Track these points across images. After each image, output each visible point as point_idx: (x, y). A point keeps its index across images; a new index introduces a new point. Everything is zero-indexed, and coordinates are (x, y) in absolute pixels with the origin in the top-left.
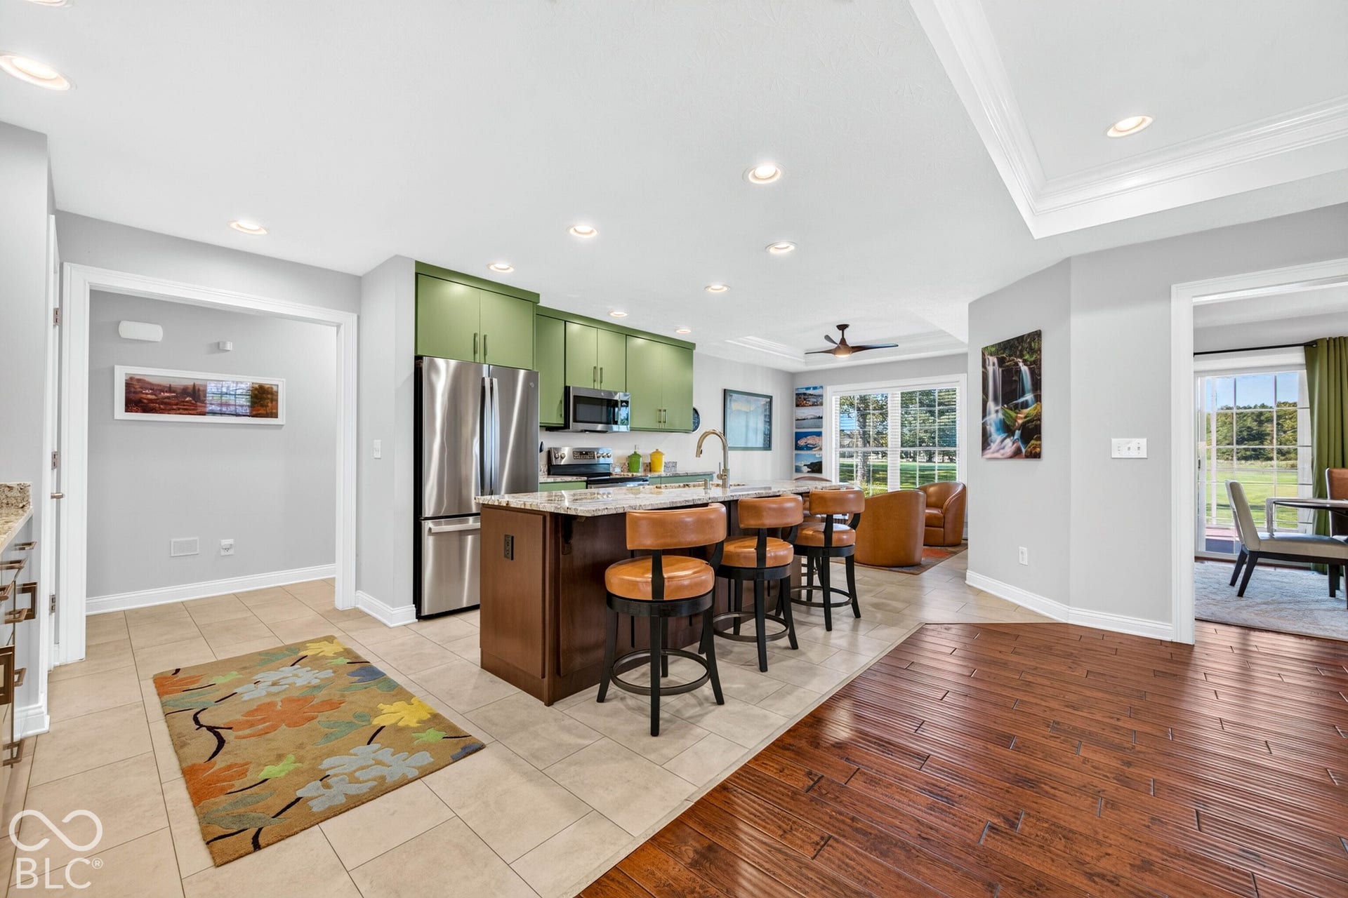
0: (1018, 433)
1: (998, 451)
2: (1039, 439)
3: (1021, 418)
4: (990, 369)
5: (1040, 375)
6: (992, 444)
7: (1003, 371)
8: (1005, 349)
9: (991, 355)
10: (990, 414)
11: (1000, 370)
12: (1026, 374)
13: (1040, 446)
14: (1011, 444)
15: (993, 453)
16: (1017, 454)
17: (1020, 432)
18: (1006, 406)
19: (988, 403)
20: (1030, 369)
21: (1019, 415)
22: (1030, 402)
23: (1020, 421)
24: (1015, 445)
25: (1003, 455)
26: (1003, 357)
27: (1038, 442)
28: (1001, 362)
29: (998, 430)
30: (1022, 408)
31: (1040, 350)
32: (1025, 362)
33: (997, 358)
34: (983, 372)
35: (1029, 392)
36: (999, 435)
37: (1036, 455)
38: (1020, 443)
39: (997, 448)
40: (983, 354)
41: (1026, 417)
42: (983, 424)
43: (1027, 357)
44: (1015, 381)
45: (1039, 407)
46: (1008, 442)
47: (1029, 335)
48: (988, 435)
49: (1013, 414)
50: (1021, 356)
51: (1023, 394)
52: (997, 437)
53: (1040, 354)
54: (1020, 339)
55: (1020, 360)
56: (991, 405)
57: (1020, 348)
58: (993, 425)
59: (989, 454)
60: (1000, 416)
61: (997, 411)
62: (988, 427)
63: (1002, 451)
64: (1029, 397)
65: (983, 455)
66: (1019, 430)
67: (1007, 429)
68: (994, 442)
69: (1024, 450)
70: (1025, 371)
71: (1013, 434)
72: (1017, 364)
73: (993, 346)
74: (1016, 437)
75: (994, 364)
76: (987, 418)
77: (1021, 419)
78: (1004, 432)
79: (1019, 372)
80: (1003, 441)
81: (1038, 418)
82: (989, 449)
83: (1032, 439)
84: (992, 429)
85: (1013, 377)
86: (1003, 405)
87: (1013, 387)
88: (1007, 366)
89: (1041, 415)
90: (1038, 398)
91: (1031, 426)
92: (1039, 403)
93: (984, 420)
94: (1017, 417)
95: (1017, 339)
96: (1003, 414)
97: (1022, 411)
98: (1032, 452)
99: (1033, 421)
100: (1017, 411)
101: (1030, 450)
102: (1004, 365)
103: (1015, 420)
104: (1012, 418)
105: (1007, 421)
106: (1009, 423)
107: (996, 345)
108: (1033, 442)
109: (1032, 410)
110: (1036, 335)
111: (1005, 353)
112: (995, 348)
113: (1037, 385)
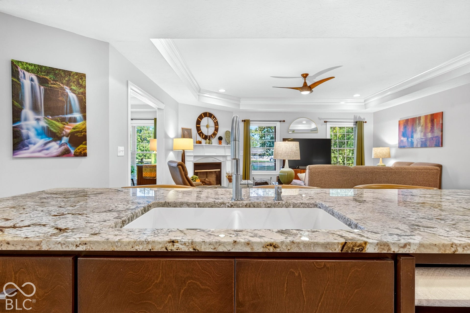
0: (65, 140)
1: (40, 151)
2: (86, 144)
6: (30, 146)
7: (45, 90)
8: (49, 73)
9: (27, 71)
13: (86, 149)
14: (57, 146)
16: (65, 154)
17: (68, 138)
18: (50, 117)
20: (77, 96)
21: (67, 126)
23: (68, 131)
24: (63, 147)
26: (46, 79)
27: (85, 146)
28: (42, 81)
31: (85, 86)
32: (71, 89)
34: (13, 81)
35: (76, 112)
36: (42, 138)
37: (85, 155)
38: (68, 146)
39: (40, 149)
40: (14, 66)
41: (74, 129)
42: (13, 127)
43: (73, 88)
44: (61, 101)
45: (85, 123)
47: (77, 74)
49: (60, 125)
50: (68, 84)
51: (71, 112)
53: (85, 90)
54: (68, 73)
55: (68, 88)
57: (67, 79)
58: (33, 130)
60: (43, 123)
61: (38, 120)
64: (77, 115)
65: (13, 155)
66: (67, 136)
67: (52, 135)
68: (34, 144)
69: (73, 151)
71: (60, 139)
72: (62, 89)
74: (63, 141)
75: (32, 80)
77: (69, 128)
78: (48, 136)
79: (65, 95)
80: (46, 144)
81: (84, 131)
83: (82, 144)
85: (58, 97)
86: (46, 115)
87: (59, 104)
88: (51, 87)
89: (86, 129)
90: (85, 118)
91: (79, 135)
92: (85, 121)
94: (64, 127)
95: (64, 71)
96: (47, 123)
97: (69, 124)
98: (81, 152)
99: (81, 132)
100: (64, 123)
101: (79, 151)
102: (47, 85)
103: (62, 129)
104: (59, 127)
105: (52, 129)
106: (54, 131)
107: (35, 65)
108: (81, 146)
109: (79, 124)
110: (82, 76)
111: (47, 75)
112: (33, 67)
113: (83, 110)
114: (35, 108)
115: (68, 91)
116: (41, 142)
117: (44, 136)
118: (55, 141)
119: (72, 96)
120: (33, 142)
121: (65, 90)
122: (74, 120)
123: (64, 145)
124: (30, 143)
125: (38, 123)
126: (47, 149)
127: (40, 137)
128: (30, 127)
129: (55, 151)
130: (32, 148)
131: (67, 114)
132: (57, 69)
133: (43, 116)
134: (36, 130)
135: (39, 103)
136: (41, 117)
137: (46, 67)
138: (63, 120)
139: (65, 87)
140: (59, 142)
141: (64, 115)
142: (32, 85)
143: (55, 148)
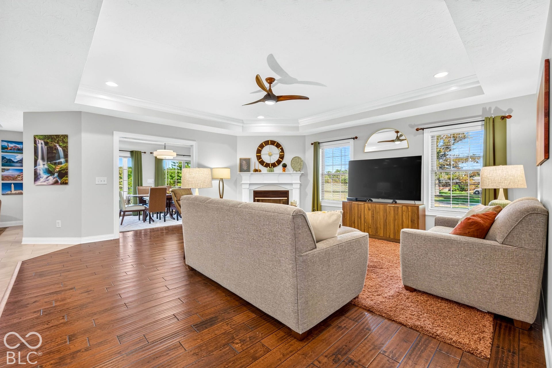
0: (56, 175)
1: (45, 182)
2: (67, 177)
3: (58, 168)
4: (39, 146)
5: (67, 152)
6: (41, 179)
7: (47, 148)
8: (49, 138)
9: (40, 139)
10: (39, 165)
11: (46, 147)
12: (61, 151)
13: (68, 180)
15: (42, 182)
16: (56, 183)
17: (57, 174)
18: (49, 163)
19: (38, 161)
20: (63, 149)
21: (57, 167)
22: (63, 162)
23: (58, 170)
24: (55, 179)
25: (47, 183)
26: (48, 142)
27: (67, 178)
28: (46, 143)
29: (44, 172)
30: (59, 164)
31: (67, 142)
32: (59, 145)
33: (44, 142)
34: (34, 146)
35: (62, 158)
36: (46, 174)
37: (66, 184)
38: (57, 179)
39: (45, 180)
40: (35, 138)
41: (60, 168)
42: (35, 169)
43: (61, 144)
44: (55, 153)
45: (67, 164)
46: (51, 178)
47: (62, 135)
48: (38, 174)
49: (54, 166)
50: (58, 143)
51: (59, 158)
52: (44, 176)
53: (68, 144)
54: (57, 136)
56: (40, 161)
57: (57, 140)
58: (42, 170)
59: (38, 183)
60: (46, 166)
61: (44, 165)
62: (38, 171)
63: (47, 182)
64: (62, 160)
65: (34, 184)
66: (57, 173)
67: (50, 172)
68: (42, 178)
69: (59, 181)
70: (60, 150)
71: (54, 175)
72: (55, 146)
73: (41, 136)
75: (42, 144)
76: (38, 167)
78: (48, 174)
79: (57, 149)
81: (67, 169)
82: (39, 181)
84: (41, 172)
85: (53, 151)
86: (47, 162)
87: (53, 155)
88: (50, 146)
89: (68, 168)
90: (67, 161)
91: (63, 172)
92: (67, 163)
93: (35, 168)
94: (56, 167)
96: (48, 166)
97: (58, 165)
98: (63, 182)
99: (64, 170)
100: (56, 165)
101: (63, 181)
102: (48, 145)
103: (55, 169)
104: (53, 168)
105: (50, 169)
106: (51, 170)
107: (43, 136)
108: (64, 178)
109: (64, 165)
110: (66, 136)
111: (48, 140)
112: (42, 137)
113: (66, 156)
114: (43, 159)
115: (58, 146)
116: (45, 176)
117: (46, 173)
118: (51, 176)
119: (60, 149)
120: (42, 176)
121: (56, 146)
122: (60, 163)
123: (55, 178)
124: (41, 177)
125: (44, 166)
126: (48, 180)
127: (45, 174)
128: (40, 169)
129: (51, 181)
130: (42, 180)
131: (57, 160)
132: (52, 135)
133: (46, 162)
134: (43, 170)
135: (45, 156)
136: (45, 163)
137: (47, 135)
138: (55, 164)
139: (57, 144)
140: (53, 176)
141: (56, 161)
142: (42, 146)
143: (51, 179)
